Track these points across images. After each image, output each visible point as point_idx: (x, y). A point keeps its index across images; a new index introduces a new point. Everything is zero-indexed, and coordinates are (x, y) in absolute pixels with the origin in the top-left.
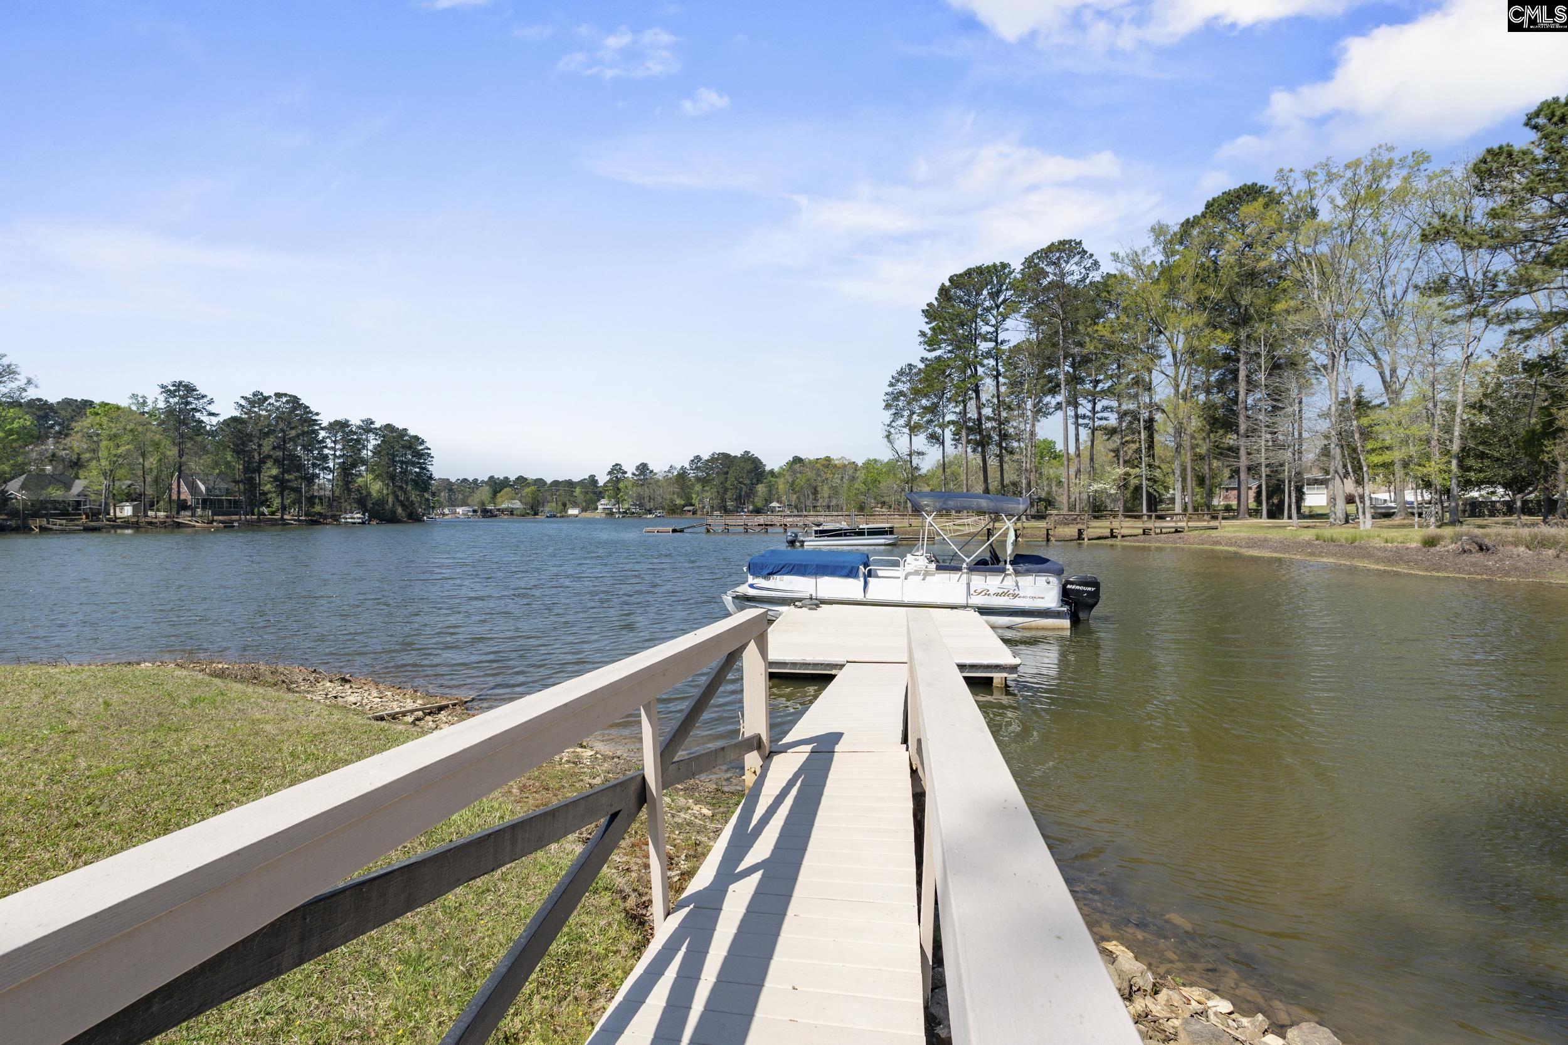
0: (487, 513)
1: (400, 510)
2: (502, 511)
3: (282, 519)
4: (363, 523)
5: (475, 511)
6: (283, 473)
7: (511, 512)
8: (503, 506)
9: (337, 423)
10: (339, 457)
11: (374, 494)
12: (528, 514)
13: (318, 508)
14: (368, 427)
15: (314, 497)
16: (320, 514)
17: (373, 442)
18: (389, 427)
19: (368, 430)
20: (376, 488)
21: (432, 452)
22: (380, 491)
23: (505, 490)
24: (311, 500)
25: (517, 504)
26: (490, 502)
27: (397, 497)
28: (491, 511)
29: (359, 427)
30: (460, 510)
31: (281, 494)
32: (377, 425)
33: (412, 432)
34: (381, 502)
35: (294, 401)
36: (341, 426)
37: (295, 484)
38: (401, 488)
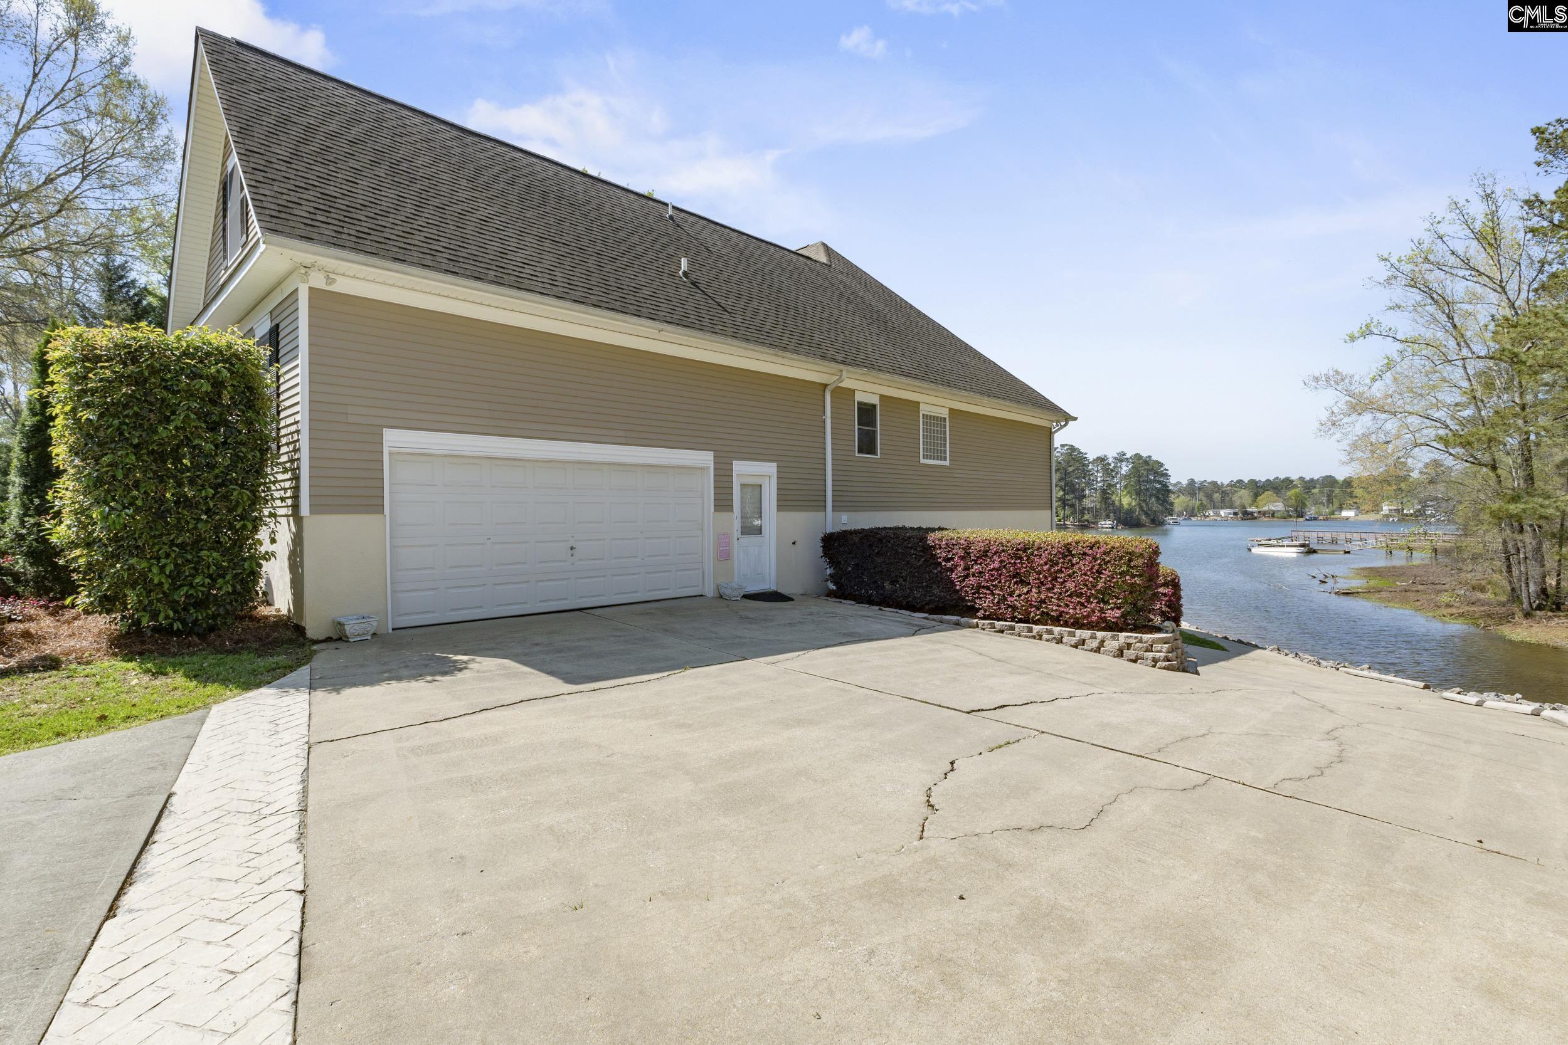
0: (1248, 516)
1: (1143, 517)
2: (1264, 513)
3: (1065, 524)
4: (1113, 528)
5: (1235, 514)
6: (1064, 495)
7: (1273, 514)
8: (1265, 508)
9: (1098, 458)
10: (1100, 482)
11: (1126, 507)
12: (1291, 516)
13: (1086, 517)
14: (1121, 458)
15: (1084, 509)
16: (1087, 521)
17: (1125, 469)
18: (1138, 456)
19: (1121, 461)
20: (1126, 501)
21: (1169, 473)
22: (1129, 504)
23: (1266, 493)
24: (1083, 511)
25: (1279, 506)
26: (1251, 506)
27: (1141, 507)
28: (1251, 513)
29: (1115, 458)
30: (1222, 513)
31: (1064, 508)
32: (1128, 456)
33: (1154, 458)
34: (1130, 512)
35: (1073, 449)
36: (1102, 460)
37: (1070, 502)
38: (1144, 501)
